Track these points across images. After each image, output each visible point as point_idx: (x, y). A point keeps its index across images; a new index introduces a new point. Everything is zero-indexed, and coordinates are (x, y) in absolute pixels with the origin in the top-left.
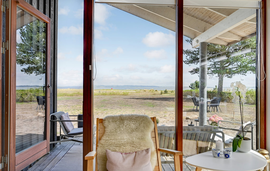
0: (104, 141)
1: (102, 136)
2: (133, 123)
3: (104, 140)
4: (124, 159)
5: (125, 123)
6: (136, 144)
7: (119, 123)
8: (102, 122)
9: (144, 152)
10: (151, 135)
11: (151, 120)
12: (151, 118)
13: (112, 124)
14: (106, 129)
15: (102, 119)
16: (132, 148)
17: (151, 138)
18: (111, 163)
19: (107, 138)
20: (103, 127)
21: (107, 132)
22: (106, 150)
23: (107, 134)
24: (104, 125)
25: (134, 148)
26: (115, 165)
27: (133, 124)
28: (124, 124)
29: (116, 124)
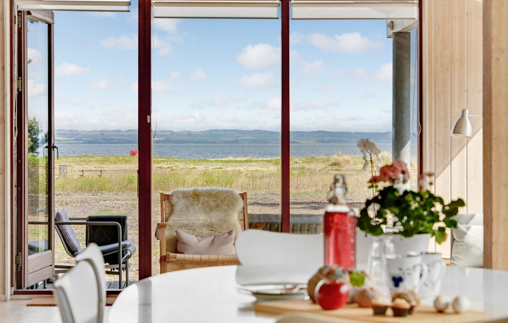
0: (173, 222)
1: (170, 216)
2: (213, 199)
3: (172, 220)
4: (199, 241)
5: (201, 199)
6: (216, 226)
7: (192, 199)
8: (168, 199)
9: (226, 234)
10: (238, 217)
11: (239, 196)
12: (240, 194)
13: (183, 201)
14: (174, 208)
15: (168, 195)
16: (211, 232)
17: (238, 220)
18: (184, 243)
19: (177, 218)
20: (169, 205)
21: (175, 210)
22: (176, 232)
23: (176, 213)
24: (172, 203)
25: (213, 232)
26: (189, 245)
27: (212, 202)
28: (199, 201)
29: (188, 201)
